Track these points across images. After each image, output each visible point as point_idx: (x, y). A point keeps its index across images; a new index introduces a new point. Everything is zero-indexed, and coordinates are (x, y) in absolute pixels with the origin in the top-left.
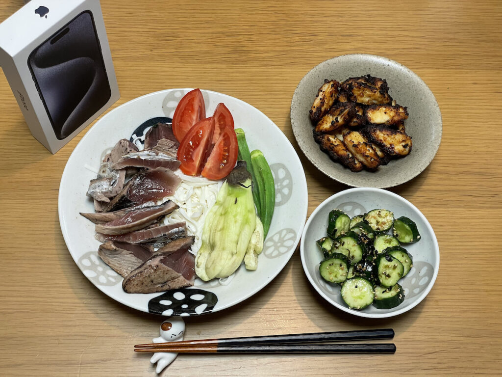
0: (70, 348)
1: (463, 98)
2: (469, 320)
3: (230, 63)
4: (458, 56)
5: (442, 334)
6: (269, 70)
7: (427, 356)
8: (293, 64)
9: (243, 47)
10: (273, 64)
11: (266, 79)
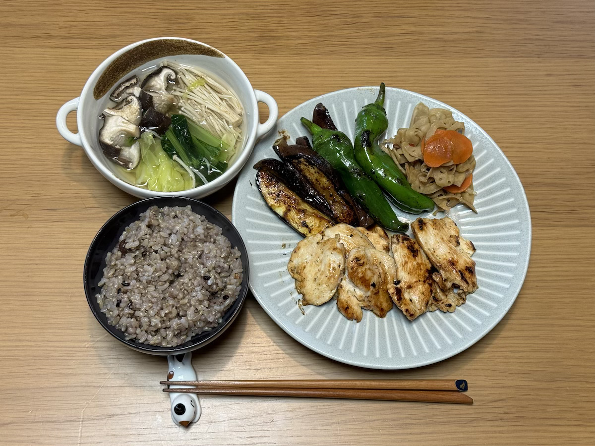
0: (68, 402)
1: (535, 92)
2: (541, 360)
3: (256, 52)
4: (530, 42)
5: (509, 379)
6: (304, 61)
7: (491, 404)
8: (332, 53)
9: (271, 32)
10: (309, 53)
11: (301, 71)
